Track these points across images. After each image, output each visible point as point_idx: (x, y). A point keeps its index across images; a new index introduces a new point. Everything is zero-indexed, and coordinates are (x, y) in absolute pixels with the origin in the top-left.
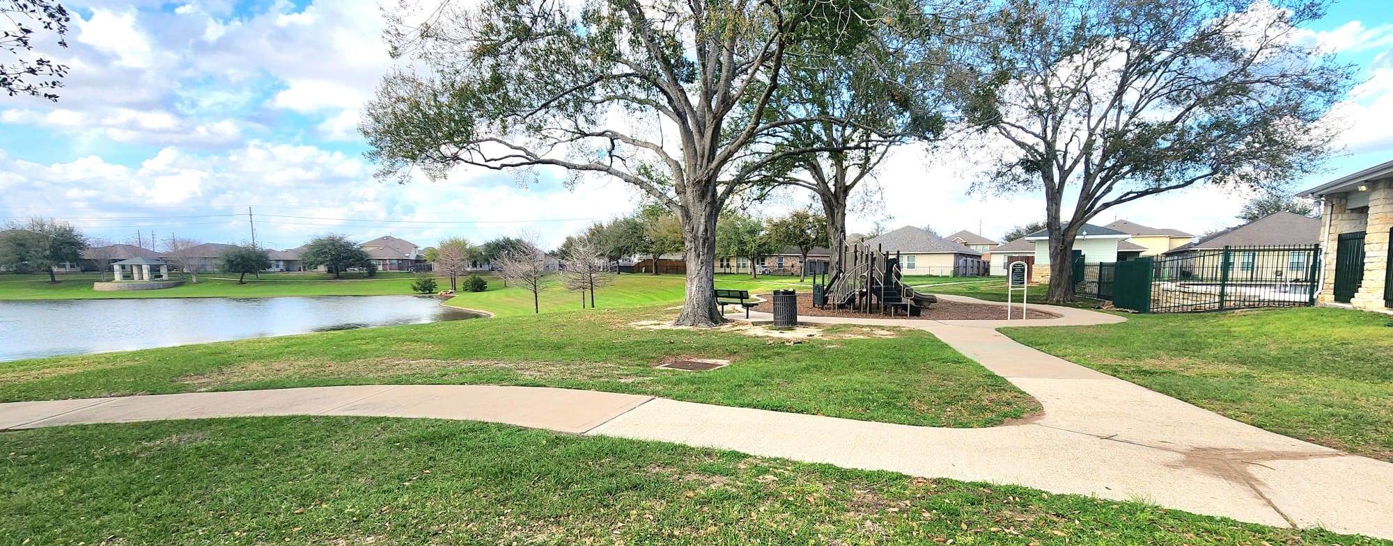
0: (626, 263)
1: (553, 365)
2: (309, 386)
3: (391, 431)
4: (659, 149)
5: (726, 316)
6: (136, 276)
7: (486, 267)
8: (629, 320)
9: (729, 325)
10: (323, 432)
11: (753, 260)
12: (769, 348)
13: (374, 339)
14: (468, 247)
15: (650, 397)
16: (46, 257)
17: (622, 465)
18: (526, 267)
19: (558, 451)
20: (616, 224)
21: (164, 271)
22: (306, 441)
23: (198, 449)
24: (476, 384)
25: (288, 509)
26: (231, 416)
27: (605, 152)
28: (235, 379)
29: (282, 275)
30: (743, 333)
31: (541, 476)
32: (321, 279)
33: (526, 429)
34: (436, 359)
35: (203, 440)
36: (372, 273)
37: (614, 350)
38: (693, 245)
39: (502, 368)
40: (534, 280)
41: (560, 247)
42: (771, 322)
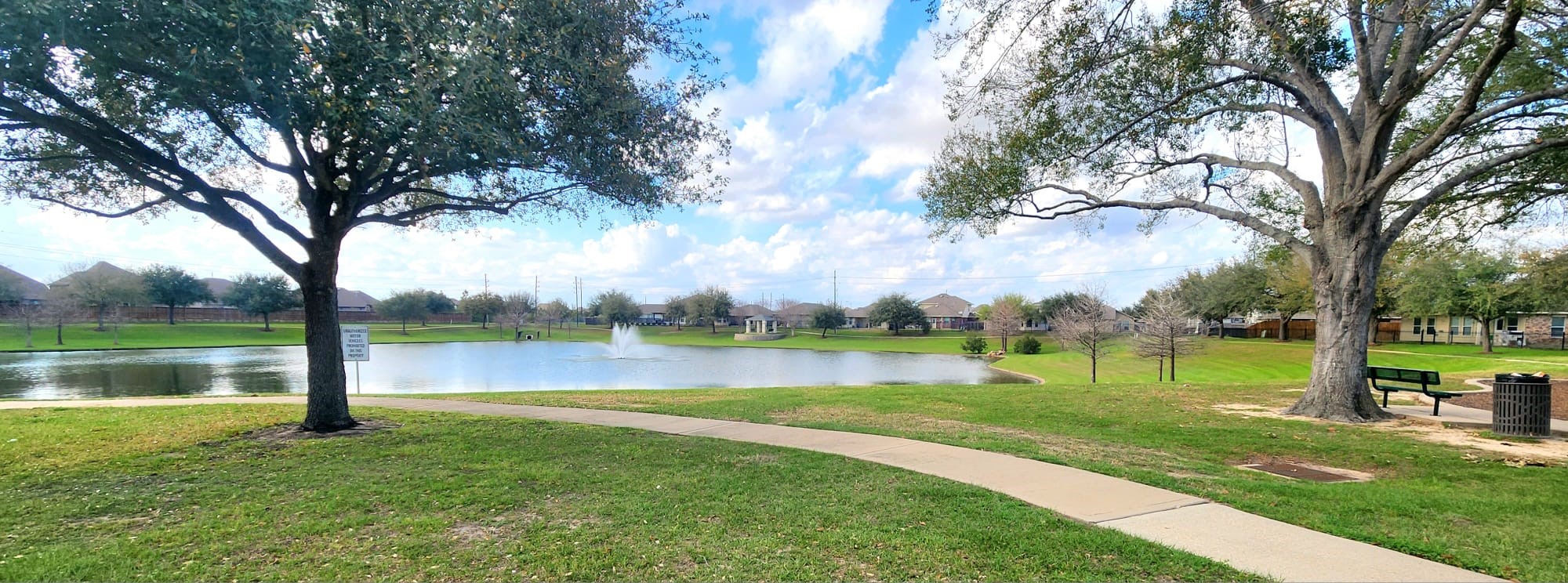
0: (1238, 324)
1: (1087, 444)
2: (851, 431)
3: (903, 482)
4: (1281, 170)
5: (1391, 408)
6: (758, 329)
7: (1042, 327)
8: (1213, 402)
9: (1394, 422)
10: (851, 472)
11: (1486, 323)
12: (1463, 466)
13: (912, 395)
14: (1023, 304)
15: (1202, 500)
16: (712, 315)
17: (1125, 566)
18: (1085, 327)
19: (1055, 534)
20: (1223, 271)
21: (774, 326)
22: (838, 477)
23: (769, 467)
24: (992, 451)
25: (813, 526)
26: (794, 447)
27: (1199, 182)
28: (802, 418)
29: (853, 330)
30: (1417, 437)
31: (1028, 553)
32: (884, 335)
33: (1029, 505)
34: (963, 421)
35: (774, 461)
36: (926, 331)
37: (1177, 437)
38: (1330, 301)
39: (1026, 439)
40: (1093, 343)
41: (1137, 303)
42: (1487, 426)
